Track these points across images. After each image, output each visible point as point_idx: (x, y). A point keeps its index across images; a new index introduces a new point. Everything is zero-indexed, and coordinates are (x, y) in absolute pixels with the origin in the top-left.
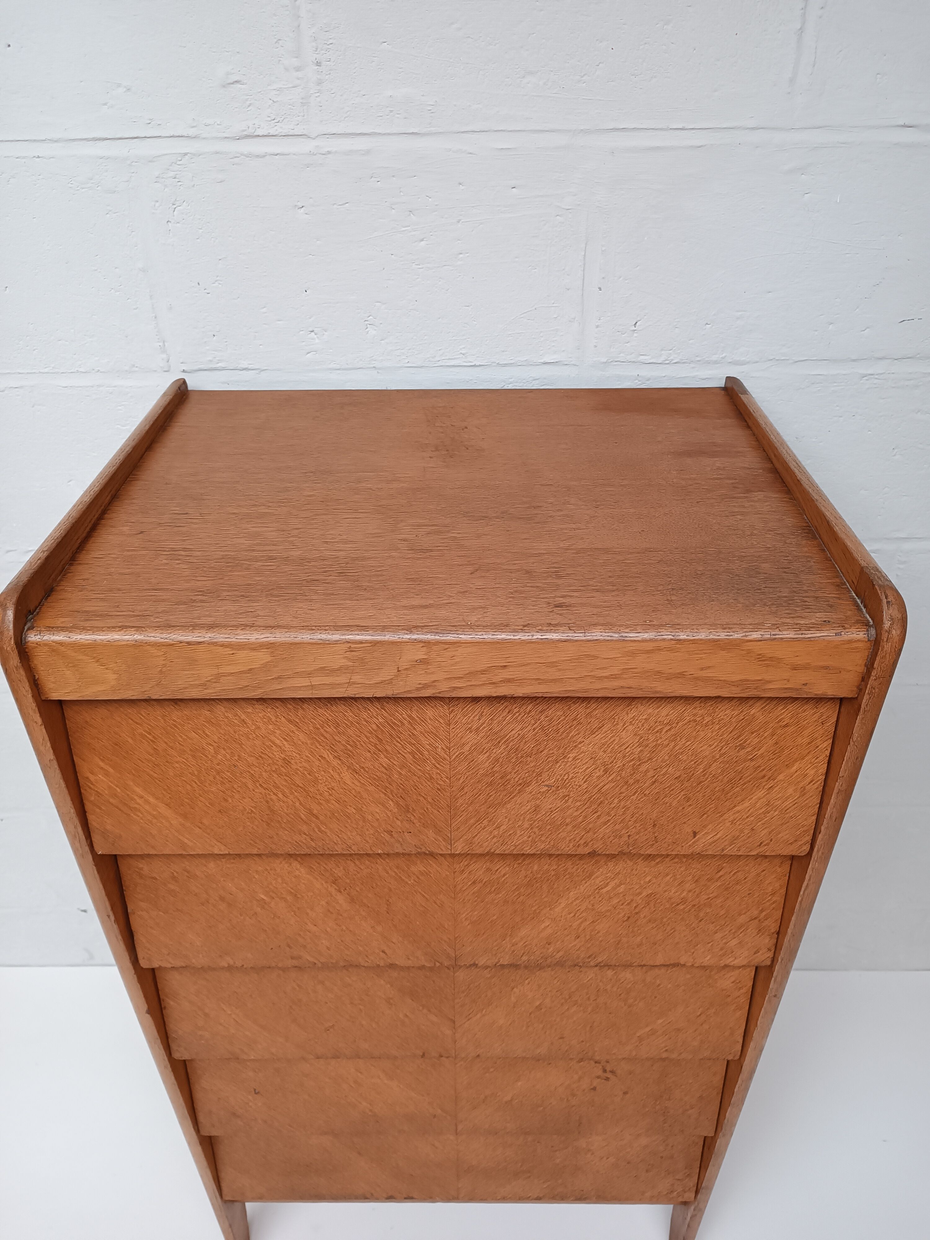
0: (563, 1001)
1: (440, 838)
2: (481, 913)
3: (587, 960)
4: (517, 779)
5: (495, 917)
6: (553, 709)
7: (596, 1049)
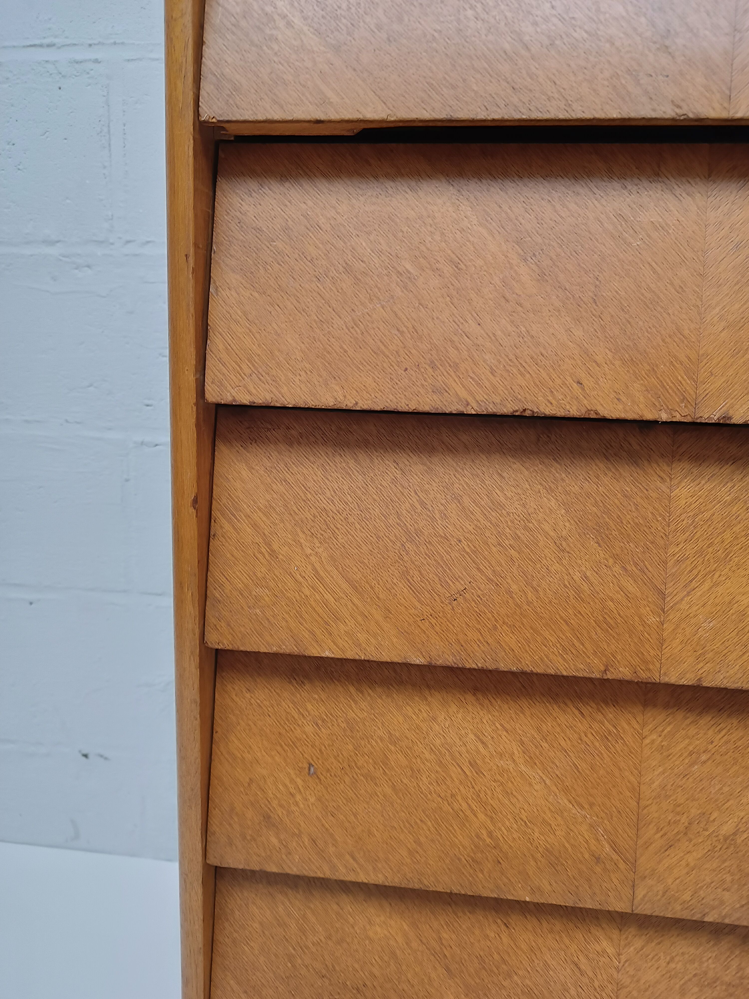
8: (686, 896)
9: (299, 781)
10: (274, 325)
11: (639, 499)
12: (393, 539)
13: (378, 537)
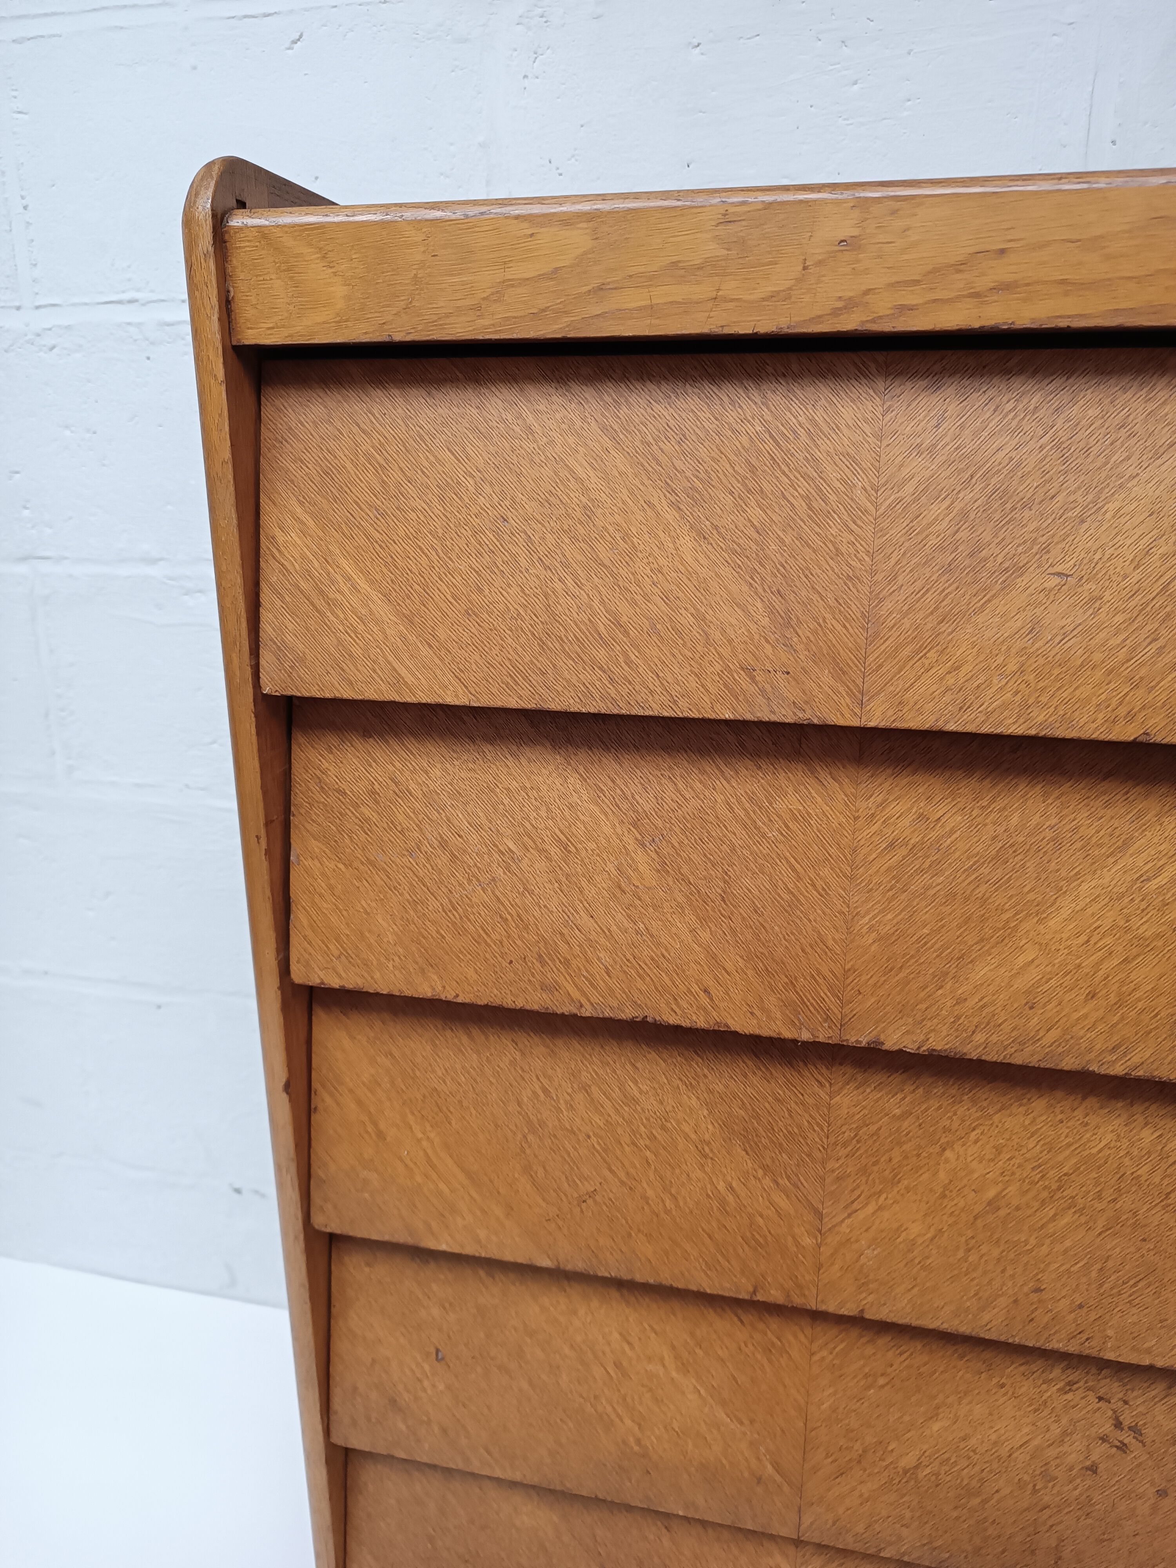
0: (1045, 1194)
1: (841, 689)
2: (900, 917)
3: (1109, 1058)
4: (1000, 559)
5: (926, 931)
6: (1081, 403)
7: (1110, 1332)
8: (860, 1528)
9: (427, 1367)
10: (363, 902)
11: (793, 1105)
12: (514, 1128)
13: (497, 1126)
